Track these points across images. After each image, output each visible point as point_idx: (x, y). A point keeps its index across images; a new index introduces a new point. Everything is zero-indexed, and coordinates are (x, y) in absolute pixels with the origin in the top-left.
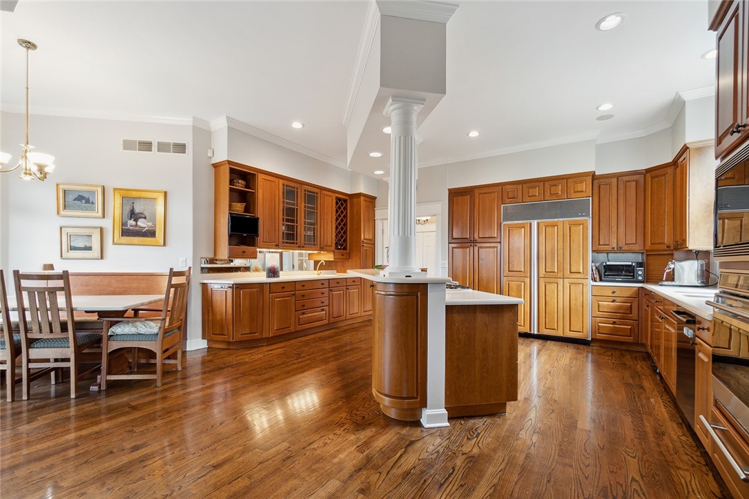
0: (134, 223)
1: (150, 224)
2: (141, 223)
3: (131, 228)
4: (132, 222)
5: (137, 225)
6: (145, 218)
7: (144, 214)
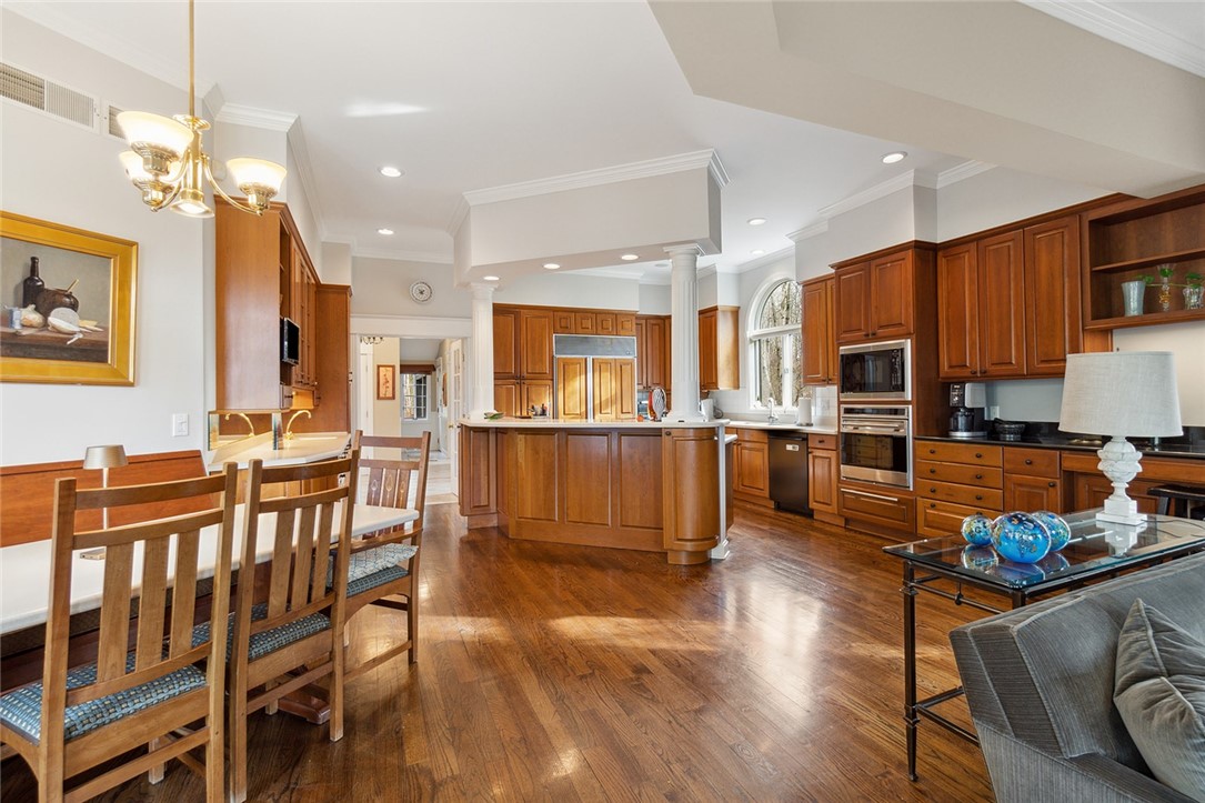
0: (36, 318)
1: (90, 325)
2: (61, 320)
3: (25, 332)
4: (30, 315)
5: (45, 325)
6: (74, 306)
7: (69, 296)
